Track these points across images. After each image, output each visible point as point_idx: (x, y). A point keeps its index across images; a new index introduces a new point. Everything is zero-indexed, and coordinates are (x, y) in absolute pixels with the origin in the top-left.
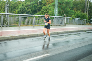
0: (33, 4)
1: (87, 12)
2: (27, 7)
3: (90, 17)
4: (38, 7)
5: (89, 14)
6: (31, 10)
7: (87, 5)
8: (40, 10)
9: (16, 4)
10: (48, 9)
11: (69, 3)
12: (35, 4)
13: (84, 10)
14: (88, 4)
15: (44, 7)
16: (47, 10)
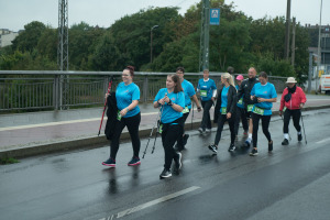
0: (137, 36)
1: (290, 56)
2: (118, 45)
3: (299, 69)
4: (151, 44)
5: (296, 61)
6: (132, 55)
7: (292, 35)
8: (156, 54)
9: (86, 37)
10: (179, 49)
11: (241, 32)
12: (142, 38)
13: (283, 51)
14: (294, 33)
15: (168, 45)
16: (176, 54)
